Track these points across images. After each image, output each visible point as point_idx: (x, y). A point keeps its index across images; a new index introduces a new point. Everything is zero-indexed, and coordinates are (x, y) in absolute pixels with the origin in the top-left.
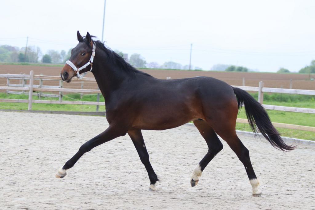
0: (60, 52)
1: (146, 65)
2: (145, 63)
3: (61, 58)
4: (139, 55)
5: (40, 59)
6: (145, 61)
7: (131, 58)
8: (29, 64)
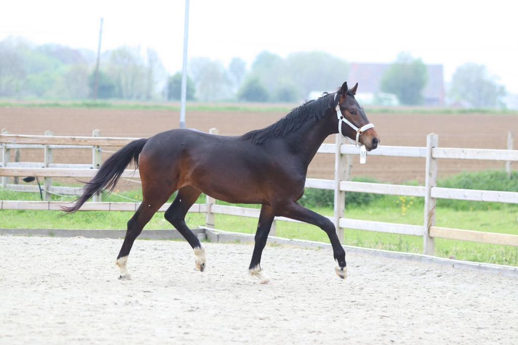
0: (225, 65)
1: (504, 100)
2: (502, 92)
3: (229, 83)
4: (480, 69)
5: (160, 86)
6: (502, 88)
7: (455, 77)
8: (110, 106)
